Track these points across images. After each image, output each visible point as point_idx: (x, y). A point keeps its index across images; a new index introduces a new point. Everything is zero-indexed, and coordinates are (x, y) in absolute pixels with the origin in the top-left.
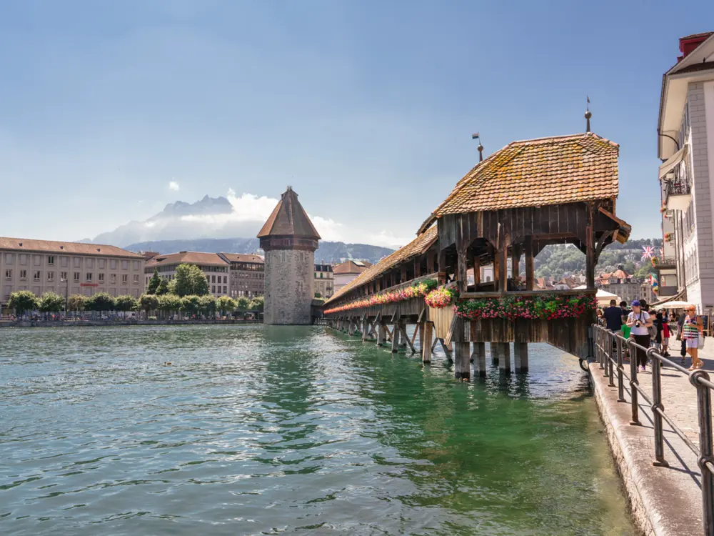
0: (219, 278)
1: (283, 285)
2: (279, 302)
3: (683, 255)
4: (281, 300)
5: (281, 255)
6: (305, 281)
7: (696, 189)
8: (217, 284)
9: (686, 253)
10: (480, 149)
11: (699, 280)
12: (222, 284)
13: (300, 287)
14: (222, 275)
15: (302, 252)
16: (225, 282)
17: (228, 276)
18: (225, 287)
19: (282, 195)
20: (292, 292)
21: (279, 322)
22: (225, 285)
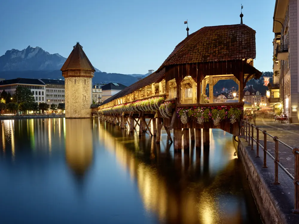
0: (40, 92)
1: (75, 96)
2: (73, 106)
3: (283, 82)
4: (74, 104)
5: (74, 80)
6: (87, 94)
7: (291, 50)
8: (38, 96)
9: (285, 81)
10: (188, 29)
11: (290, 96)
12: (41, 96)
13: (85, 97)
14: (41, 91)
15: (86, 78)
16: (43, 94)
17: (45, 91)
18: (43, 98)
19: (74, 47)
20: (81, 100)
21: (74, 116)
22: (43, 96)
